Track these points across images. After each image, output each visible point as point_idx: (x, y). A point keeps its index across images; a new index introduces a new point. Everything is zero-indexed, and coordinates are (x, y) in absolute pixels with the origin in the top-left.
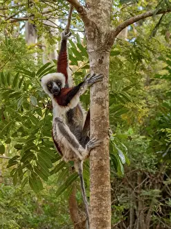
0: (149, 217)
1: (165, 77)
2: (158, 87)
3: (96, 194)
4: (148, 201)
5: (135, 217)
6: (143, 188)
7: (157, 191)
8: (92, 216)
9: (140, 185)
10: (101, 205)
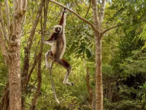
0: (113, 91)
1: (118, 47)
2: (115, 50)
3: (98, 85)
4: (112, 86)
5: (108, 91)
6: (111, 82)
7: (115, 83)
8: (96, 92)
9: (109, 81)
10: (99, 88)
